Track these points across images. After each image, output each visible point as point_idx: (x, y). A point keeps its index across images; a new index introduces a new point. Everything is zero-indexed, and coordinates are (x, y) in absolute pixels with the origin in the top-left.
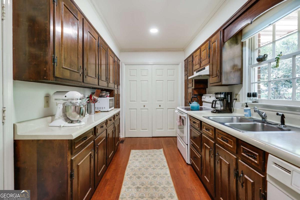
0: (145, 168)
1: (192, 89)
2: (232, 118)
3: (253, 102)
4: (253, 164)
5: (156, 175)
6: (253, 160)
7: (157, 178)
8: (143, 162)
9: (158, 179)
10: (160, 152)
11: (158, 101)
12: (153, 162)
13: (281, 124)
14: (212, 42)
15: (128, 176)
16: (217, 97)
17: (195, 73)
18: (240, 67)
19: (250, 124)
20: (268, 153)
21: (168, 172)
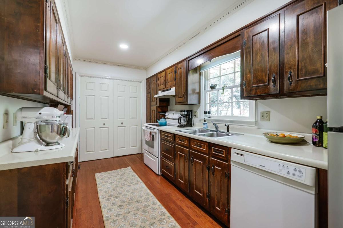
0: (120, 187)
1: (157, 106)
2: (196, 130)
3: (208, 118)
4: (221, 157)
5: (133, 191)
6: (221, 155)
7: (135, 193)
8: (115, 183)
9: (137, 194)
10: (129, 169)
11: (120, 118)
12: (125, 180)
13: (228, 132)
14: (178, 68)
15: (104, 199)
16: (182, 114)
17: (160, 92)
18: (197, 91)
19: (208, 134)
20: (231, 148)
21: (144, 185)
